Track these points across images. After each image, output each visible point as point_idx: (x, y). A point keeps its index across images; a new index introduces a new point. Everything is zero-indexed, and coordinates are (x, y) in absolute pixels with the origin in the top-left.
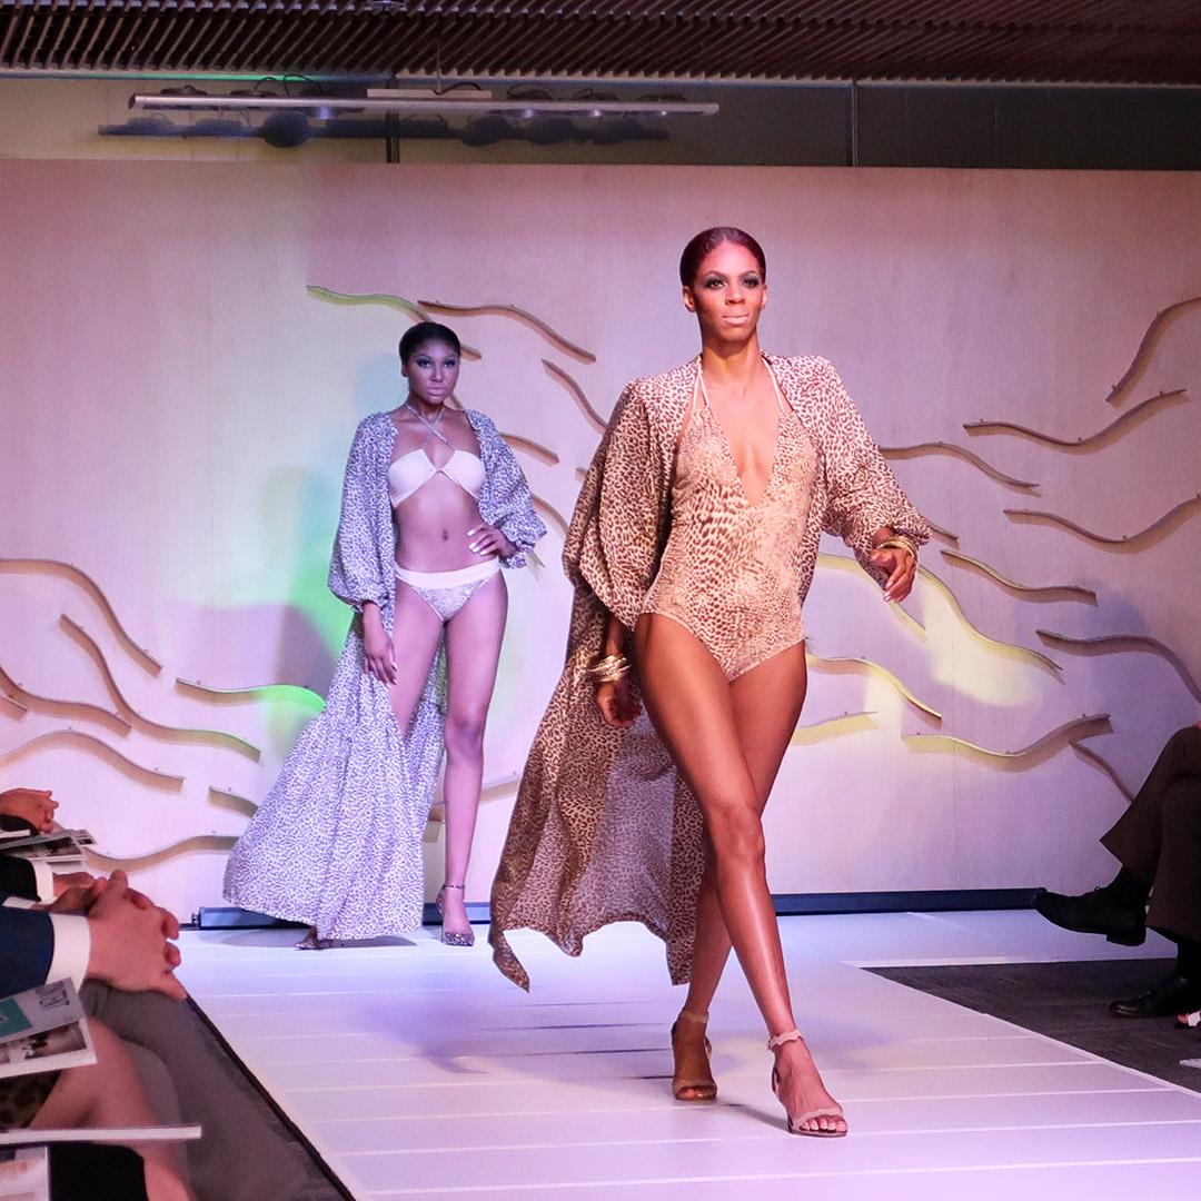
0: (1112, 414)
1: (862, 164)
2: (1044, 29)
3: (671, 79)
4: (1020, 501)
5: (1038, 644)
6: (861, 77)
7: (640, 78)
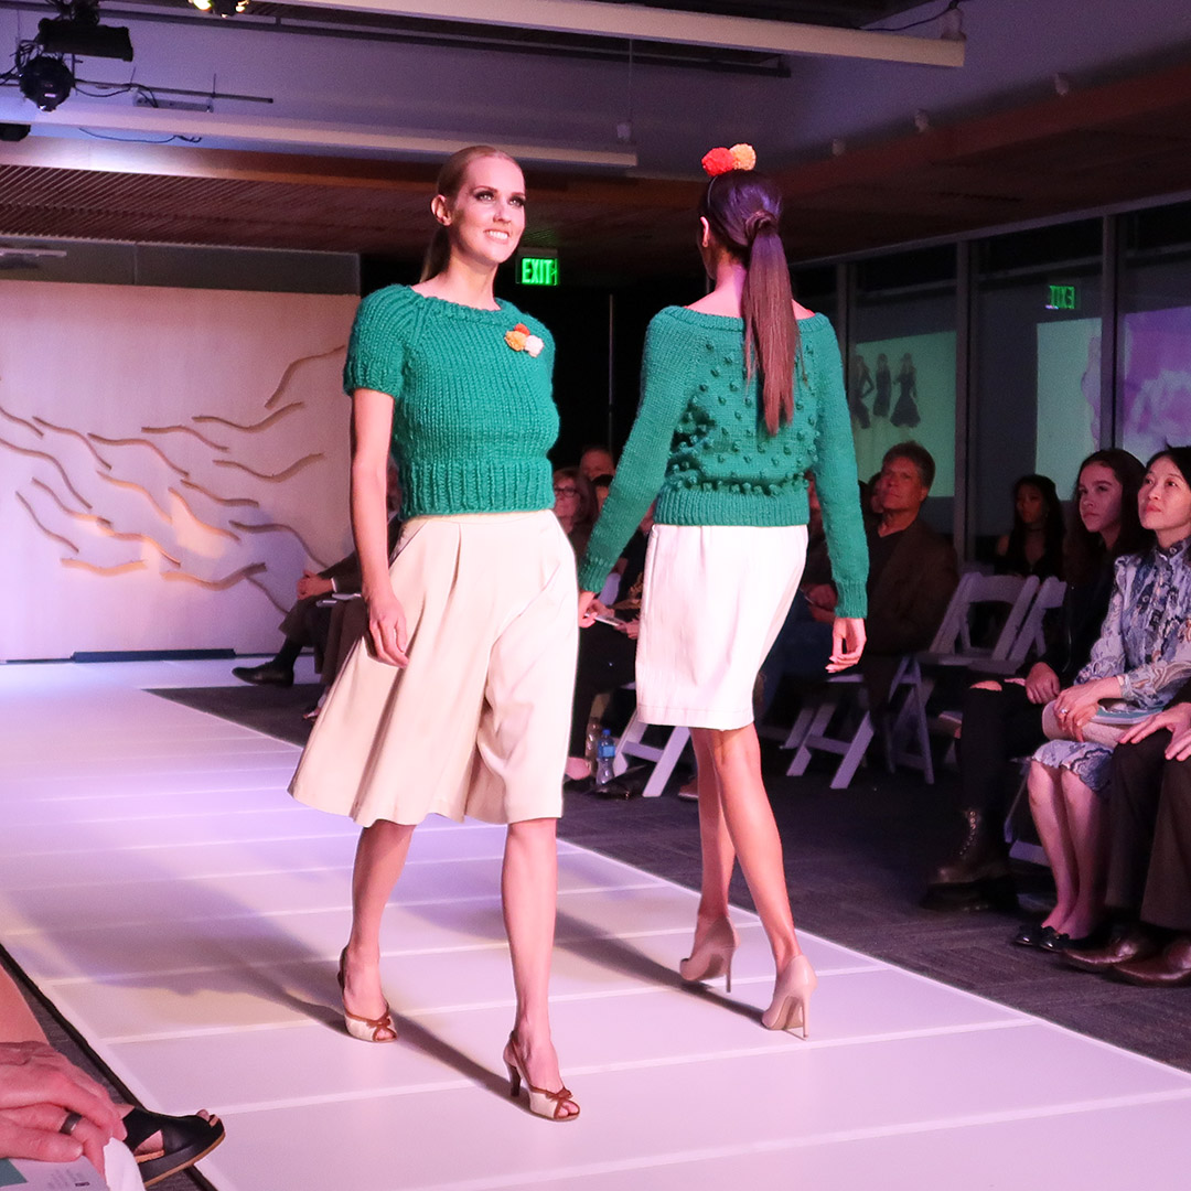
0: (268, 414)
1: (140, 284)
2: (235, 220)
3: (41, 237)
4: (220, 455)
5: (230, 528)
6: (140, 240)
7: (24, 237)
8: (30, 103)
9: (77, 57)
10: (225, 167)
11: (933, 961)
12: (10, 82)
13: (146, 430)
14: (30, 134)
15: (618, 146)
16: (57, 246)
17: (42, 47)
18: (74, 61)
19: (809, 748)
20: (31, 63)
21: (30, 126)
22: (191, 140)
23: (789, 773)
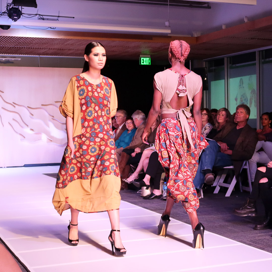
1: (40, 67)
2: (65, 49)
3: (14, 55)
6: (40, 55)
7: (10, 55)
8: (10, 20)
9: (23, 7)
10: (62, 35)
11: (253, 242)
12: (5, 14)
13: (42, 105)
14: (10, 28)
15: (165, 27)
16: (18, 57)
17: (13, 5)
18: (22, 8)
19: (219, 186)
20: (10, 9)
21: (10, 26)
22: (53, 28)
23: (214, 193)
